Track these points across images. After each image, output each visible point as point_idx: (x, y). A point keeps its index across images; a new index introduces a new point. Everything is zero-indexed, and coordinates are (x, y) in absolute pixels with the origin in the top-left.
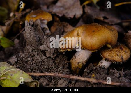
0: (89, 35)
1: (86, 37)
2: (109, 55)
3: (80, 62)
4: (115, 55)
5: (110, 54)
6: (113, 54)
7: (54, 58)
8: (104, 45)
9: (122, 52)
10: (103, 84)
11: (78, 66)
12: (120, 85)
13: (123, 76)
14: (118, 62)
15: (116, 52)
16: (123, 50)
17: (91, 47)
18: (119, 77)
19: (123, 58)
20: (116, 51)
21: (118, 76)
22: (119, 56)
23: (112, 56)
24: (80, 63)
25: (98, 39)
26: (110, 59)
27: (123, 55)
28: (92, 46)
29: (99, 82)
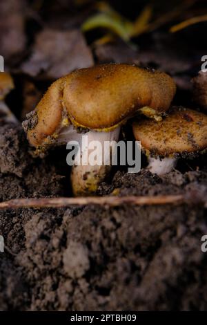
0: (86, 88)
1: (80, 93)
2: (156, 138)
3: (89, 173)
4: (171, 134)
5: (159, 134)
6: (165, 134)
7: (20, 174)
8: (130, 108)
9: (191, 125)
10: (137, 205)
11: (87, 186)
12: (182, 200)
13: (193, 181)
14: (184, 152)
15: (174, 127)
16: (192, 120)
17: (95, 117)
18: (183, 185)
19: (194, 139)
20: (173, 125)
21: (181, 183)
22: (182, 135)
23: (163, 139)
24: (89, 177)
25: (111, 94)
26: (162, 149)
27: (193, 132)
28: (98, 115)
29: (125, 202)
